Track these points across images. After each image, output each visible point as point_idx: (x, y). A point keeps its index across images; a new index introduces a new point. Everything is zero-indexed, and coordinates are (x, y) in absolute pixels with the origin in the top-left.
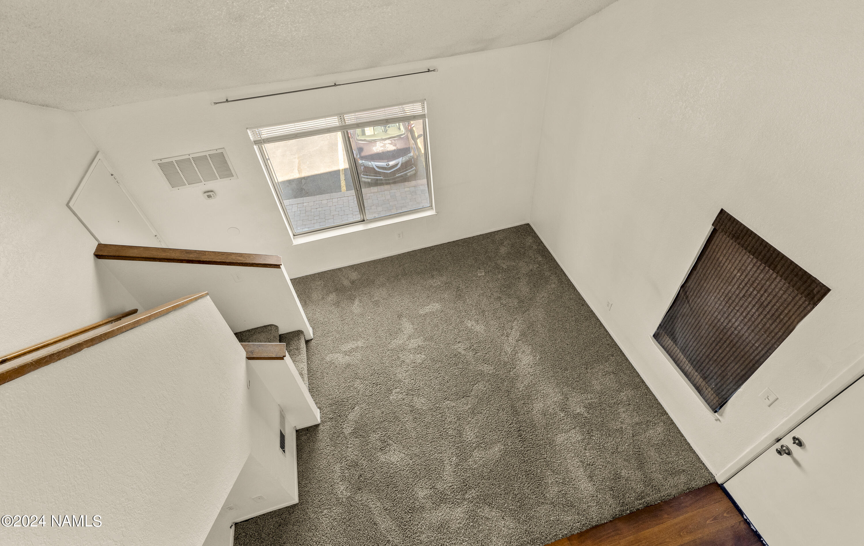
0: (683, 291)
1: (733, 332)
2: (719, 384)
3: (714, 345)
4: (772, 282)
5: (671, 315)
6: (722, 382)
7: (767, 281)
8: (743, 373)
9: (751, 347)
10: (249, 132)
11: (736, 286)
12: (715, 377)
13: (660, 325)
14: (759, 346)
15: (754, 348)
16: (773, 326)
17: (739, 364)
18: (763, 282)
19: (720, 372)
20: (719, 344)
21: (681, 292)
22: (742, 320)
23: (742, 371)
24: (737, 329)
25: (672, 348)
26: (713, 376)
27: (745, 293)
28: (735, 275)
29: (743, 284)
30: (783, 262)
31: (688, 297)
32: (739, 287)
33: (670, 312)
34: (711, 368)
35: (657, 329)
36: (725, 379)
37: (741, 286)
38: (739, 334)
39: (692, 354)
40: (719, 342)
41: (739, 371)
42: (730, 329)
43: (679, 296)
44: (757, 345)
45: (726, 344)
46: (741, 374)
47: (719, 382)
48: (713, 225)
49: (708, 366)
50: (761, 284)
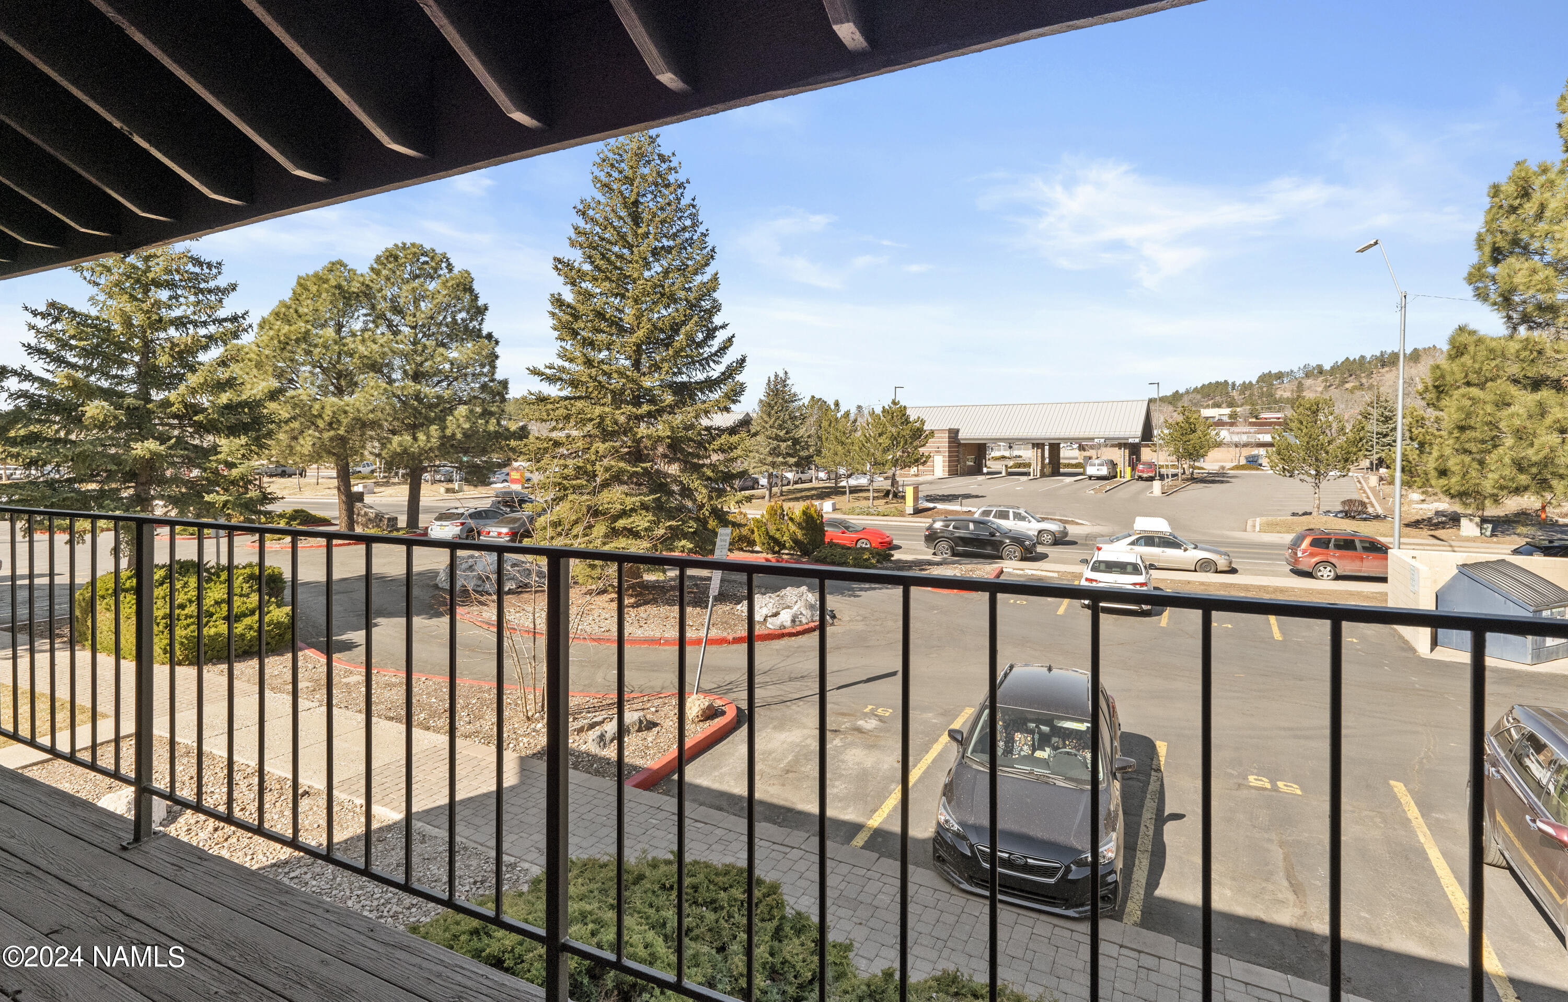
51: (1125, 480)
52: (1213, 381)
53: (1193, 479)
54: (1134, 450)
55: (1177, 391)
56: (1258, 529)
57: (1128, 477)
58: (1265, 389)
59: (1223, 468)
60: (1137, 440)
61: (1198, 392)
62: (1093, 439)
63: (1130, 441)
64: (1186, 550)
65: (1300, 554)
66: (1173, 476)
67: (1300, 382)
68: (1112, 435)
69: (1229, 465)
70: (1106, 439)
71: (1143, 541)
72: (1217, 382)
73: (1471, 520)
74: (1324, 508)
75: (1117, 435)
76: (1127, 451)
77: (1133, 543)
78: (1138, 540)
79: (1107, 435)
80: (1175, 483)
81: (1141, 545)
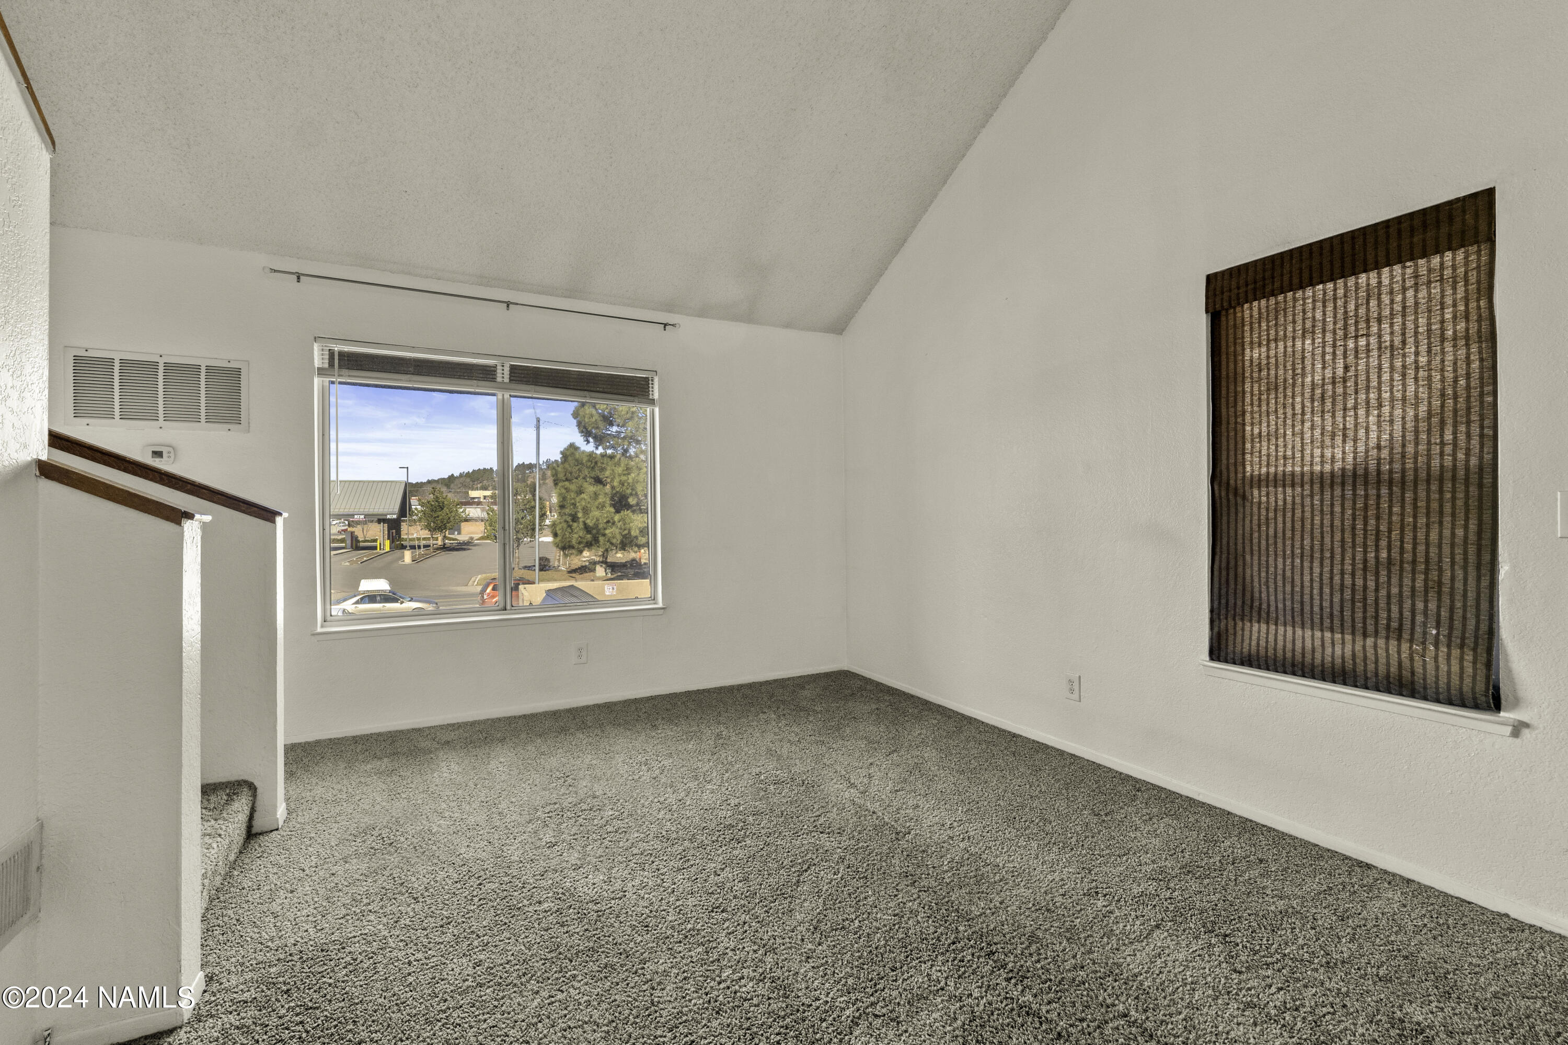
0: (1220, 485)
1: (1379, 459)
2: (1444, 614)
3: (1359, 526)
4: (1379, 294)
5: (1224, 565)
6: (1446, 600)
7: (1368, 303)
8: (1473, 527)
9: (1442, 454)
10: (316, 347)
11: (1319, 366)
12: (1420, 605)
13: (1212, 611)
14: (1455, 433)
15: (1448, 449)
16: (1449, 369)
17: (1447, 519)
18: (1362, 311)
19: (1420, 578)
20: (1370, 513)
21: (1217, 492)
22: (1379, 416)
23: (1466, 527)
24: (1383, 443)
25: (1271, 638)
26: (1413, 605)
27: (1345, 362)
28: (1303, 350)
29: (1329, 349)
30: (1371, 240)
31: (1236, 489)
32: (1324, 362)
33: (1217, 558)
34: (1395, 590)
35: (1212, 628)
36: (1446, 590)
37: (1328, 357)
38: (1395, 451)
39: (1326, 597)
40: (1366, 508)
41: (1460, 532)
42: (1367, 457)
43: (1218, 505)
44: (1448, 437)
45: (1382, 500)
46: (1472, 537)
47: (1439, 607)
48: (1207, 312)
49: (1383, 593)
50: (1361, 318)
51: (383, 552)
52: (482, 468)
53: (444, 548)
54: (394, 526)
55: (453, 475)
56: (476, 583)
57: (387, 549)
58: (520, 476)
59: (472, 538)
60: (395, 517)
61: (469, 476)
62: (353, 515)
63: (388, 517)
64: (402, 603)
65: (485, 597)
66: (425, 546)
67: (544, 473)
68: (371, 511)
69: (476, 536)
70: (366, 516)
71: (367, 599)
72: (485, 469)
73: (601, 566)
74: (522, 565)
75: (376, 511)
76: (386, 525)
77: (357, 602)
78: (362, 599)
79: (367, 511)
80: (427, 552)
81: (364, 603)
